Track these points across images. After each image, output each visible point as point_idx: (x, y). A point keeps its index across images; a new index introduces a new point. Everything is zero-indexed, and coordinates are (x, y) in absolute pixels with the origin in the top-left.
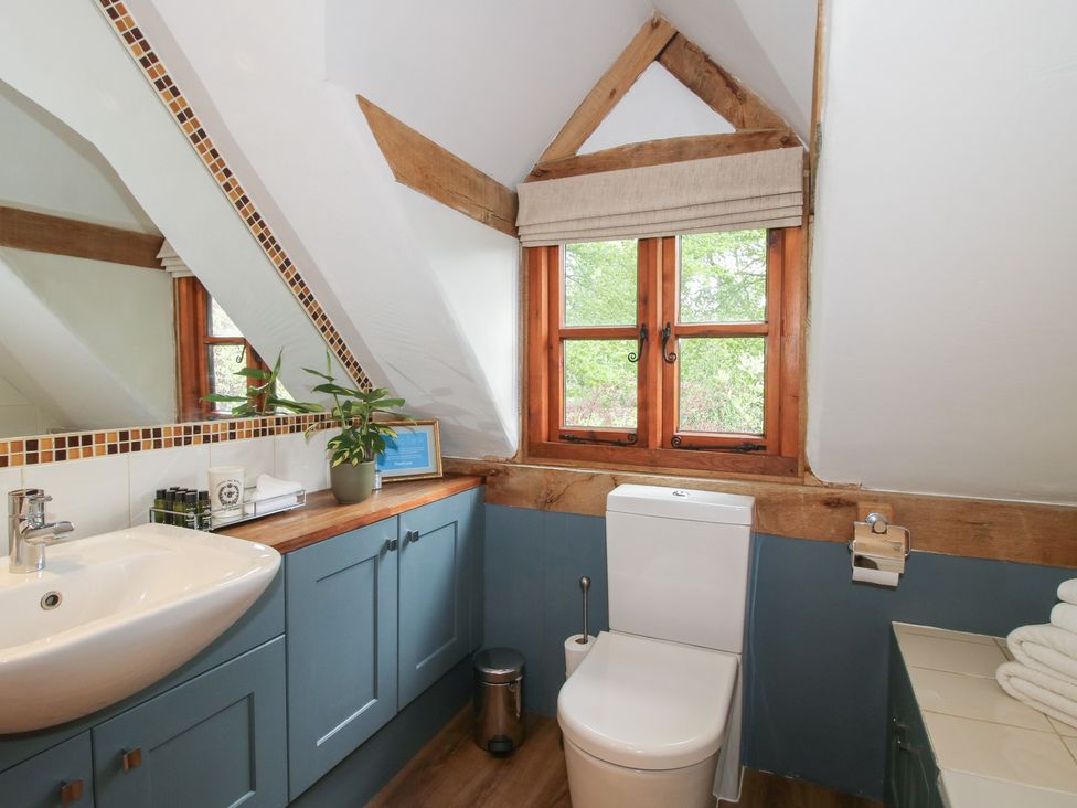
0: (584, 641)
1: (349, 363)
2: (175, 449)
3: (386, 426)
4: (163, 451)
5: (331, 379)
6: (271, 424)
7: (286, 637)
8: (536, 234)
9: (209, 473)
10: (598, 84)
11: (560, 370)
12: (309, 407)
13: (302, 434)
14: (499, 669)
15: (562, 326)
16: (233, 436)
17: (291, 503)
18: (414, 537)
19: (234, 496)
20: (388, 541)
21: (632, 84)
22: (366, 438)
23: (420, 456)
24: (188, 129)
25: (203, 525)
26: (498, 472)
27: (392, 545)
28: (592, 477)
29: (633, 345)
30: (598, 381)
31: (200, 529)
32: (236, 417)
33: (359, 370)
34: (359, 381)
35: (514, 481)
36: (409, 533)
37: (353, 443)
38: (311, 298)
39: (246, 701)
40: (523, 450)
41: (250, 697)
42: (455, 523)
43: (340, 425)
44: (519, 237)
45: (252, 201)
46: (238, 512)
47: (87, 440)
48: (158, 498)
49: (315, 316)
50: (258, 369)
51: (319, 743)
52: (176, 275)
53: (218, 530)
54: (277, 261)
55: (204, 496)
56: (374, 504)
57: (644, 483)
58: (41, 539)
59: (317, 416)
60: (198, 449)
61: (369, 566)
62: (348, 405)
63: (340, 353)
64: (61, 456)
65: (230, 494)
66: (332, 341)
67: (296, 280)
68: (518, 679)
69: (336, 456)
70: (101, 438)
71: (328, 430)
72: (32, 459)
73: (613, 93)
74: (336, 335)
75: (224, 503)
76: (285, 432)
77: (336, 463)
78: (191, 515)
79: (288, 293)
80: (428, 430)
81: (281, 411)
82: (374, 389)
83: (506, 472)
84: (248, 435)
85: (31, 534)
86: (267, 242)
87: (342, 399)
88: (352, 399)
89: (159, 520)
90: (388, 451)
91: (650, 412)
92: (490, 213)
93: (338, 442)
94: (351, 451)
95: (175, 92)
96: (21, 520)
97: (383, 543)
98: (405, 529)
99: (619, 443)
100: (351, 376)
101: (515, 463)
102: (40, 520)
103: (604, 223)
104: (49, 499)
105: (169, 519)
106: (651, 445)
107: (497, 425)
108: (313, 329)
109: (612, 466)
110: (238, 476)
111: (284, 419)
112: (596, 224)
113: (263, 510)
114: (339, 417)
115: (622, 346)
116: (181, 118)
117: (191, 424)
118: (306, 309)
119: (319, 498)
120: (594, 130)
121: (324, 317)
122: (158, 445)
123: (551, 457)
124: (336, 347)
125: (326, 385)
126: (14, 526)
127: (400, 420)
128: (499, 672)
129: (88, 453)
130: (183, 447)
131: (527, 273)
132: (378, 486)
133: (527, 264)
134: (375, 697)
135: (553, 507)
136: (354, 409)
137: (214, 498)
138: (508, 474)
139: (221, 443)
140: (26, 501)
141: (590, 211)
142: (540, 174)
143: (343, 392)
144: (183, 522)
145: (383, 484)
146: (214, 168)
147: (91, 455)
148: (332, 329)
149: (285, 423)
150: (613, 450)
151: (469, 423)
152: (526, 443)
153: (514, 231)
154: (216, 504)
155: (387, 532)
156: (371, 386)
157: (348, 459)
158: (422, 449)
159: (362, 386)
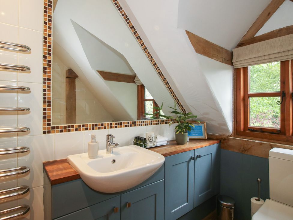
0: (258, 200)
1: (180, 105)
2: (139, 127)
3: (191, 123)
4: (136, 127)
5: (176, 110)
6: (160, 121)
7: (164, 180)
8: (239, 64)
9: (146, 134)
10: (263, 12)
11: (248, 107)
12: (169, 117)
13: (168, 124)
14: (225, 202)
15: (249, 93)
16: (151, 124)
17: (165, 143)
18: (199, 157)
19: (152, 140)
20: (191, 157)
21: (277, 9)
22: (185, 127)
23: (200, 133)
24: (143, 48)
25: (145, 147)
26: (225, 139)
27: (192, 158)
28: (262, 144)
29: (279, 99)
30: (257, 111)
31: (144, 147)
32: (151, 119)
33: (183, 107)
34: (183, 110)
35: (231, 143)
36: (198, 155)
37: (182, 128)
38: (171, 88)
39: (154, 195)
40: (234, 133)
41: (155, 195)
42: (211, 154)
43: (178, 122)
44: (233, 66)
45: (157, 64)
46: (152, 144)
47: (121, 124)
48: (135, 139)
49: (171, 93)
50: (156, 107)
51: (172, 212)
52: (138, 85)
53: (148, 148)
54: (162, 79)
55: (145, 139)
56: (188, 145)
57: (284, 148)
58: (112, 146)
59: (171, 120)
60: (144, 127)
61: (186, 163)
62: (180, 117)
63: (178, 103)
64: (116, 127)
65: (151, 139)
66: (176, 99)
67: (167, 83)
68: (233, 207)
69: (177, 131)
70: (124, 123)
71: (175, 124)
72: (111, 127)
73: (269, 14)
74: (177, 98)
75: (149, 141)
76: (164, 124)
77: (177, 133)
78: (142, 144)
79: (165, 87)
80: (202, 125)
81: (162, 118)
82: (187, 113)
83: (228, 139)
84: (155, 124)
85: (110, 145)
86: (160, 74)
87: (179, 115)
88: (182, 115)
89: (135, 144)
90: (191, 131)
91: (286, 123)
92: (224, 59)
93: (178, 127)
94: (181, 130)
95: (141, 39)
96: (109, 142)
97: (190, 157)
98: (196, 154)
99: (273, 133)
100: (181, 109)
101: (232, 137)
102: (112, 142)
103: (266, 58)
104: (114, 137)
105: (137, 144)
106: (287, 134)
107: (225, 124)
108: (171, 96)
109: (270, 140)
110: (153, 135)
111: (163, 120)
112: (263, 58)
113: (159, 144)
114: (178, 120)
115: (266, 99)
116: (142, 45)
117: (142, 121)
118: (169, 91)
119: (172, 142)
120: (261, 27)
121: (174, 93)
122: (135, 125)
123: (245, 136)
124: (177, 101)
125: (175, 111)
126: (107, 143)
127: (195, 122)
128: (226, 204)
129: (121, 127)
130: (141, 126)
131: (236, 76)
132: (188, 140)
133: (236, 74)
134: (187, 202)
135: (246, 153)
136: (181, 118)
137: (147, 139)
138: (229, 140)
139: (149, 126)
140: (110, 137)
141: (261, 54)
142: (240, 45)
143: (179, 113)
144: (140, 145)
145: (189, 140)
146: (149, 57)
147: (122, 127)
148: (176, 96)
149: (164, 121)
150: (270, 135)
151: (215, 123)
152: (235, 131)
153: (232, 64)
154: (148, 142)
155: (191, 154)
156: (186, 112)
157: (180, 132)
158: (201, 130)
159: (183, 112)
